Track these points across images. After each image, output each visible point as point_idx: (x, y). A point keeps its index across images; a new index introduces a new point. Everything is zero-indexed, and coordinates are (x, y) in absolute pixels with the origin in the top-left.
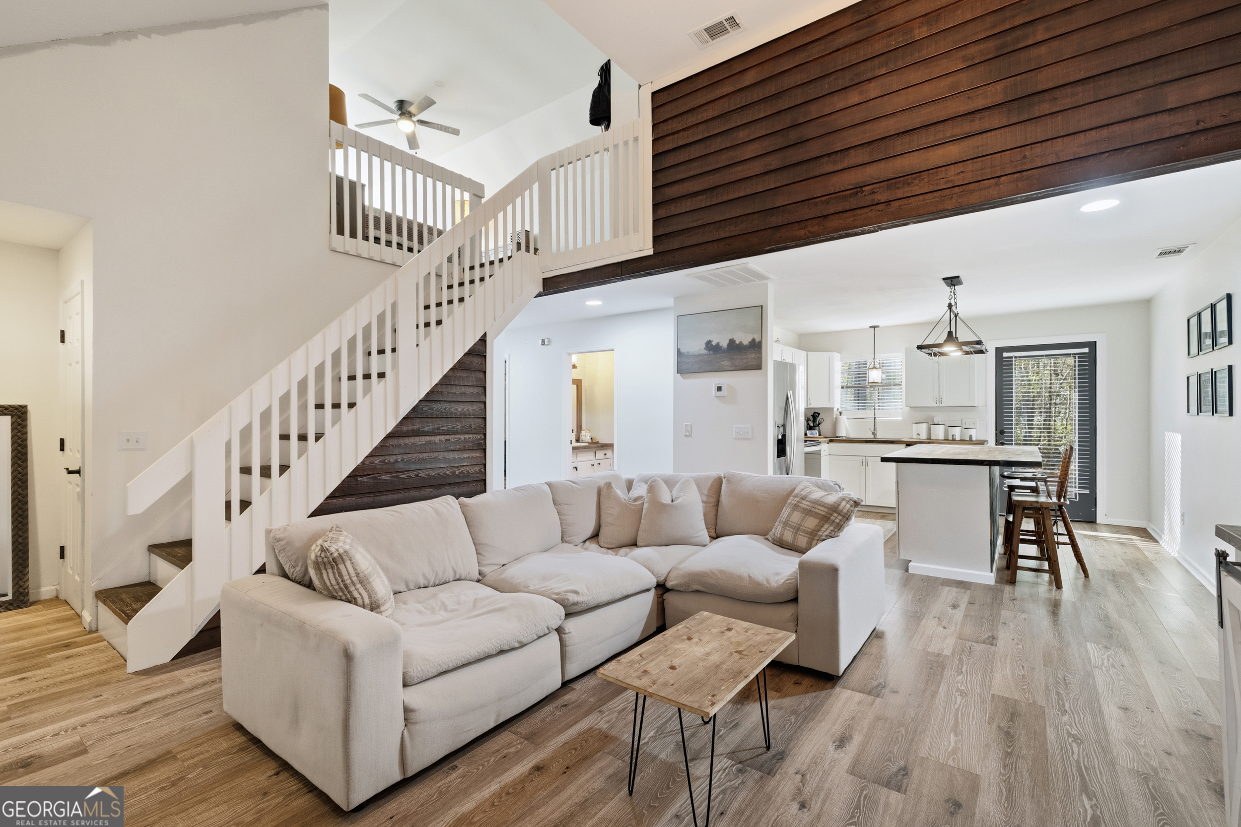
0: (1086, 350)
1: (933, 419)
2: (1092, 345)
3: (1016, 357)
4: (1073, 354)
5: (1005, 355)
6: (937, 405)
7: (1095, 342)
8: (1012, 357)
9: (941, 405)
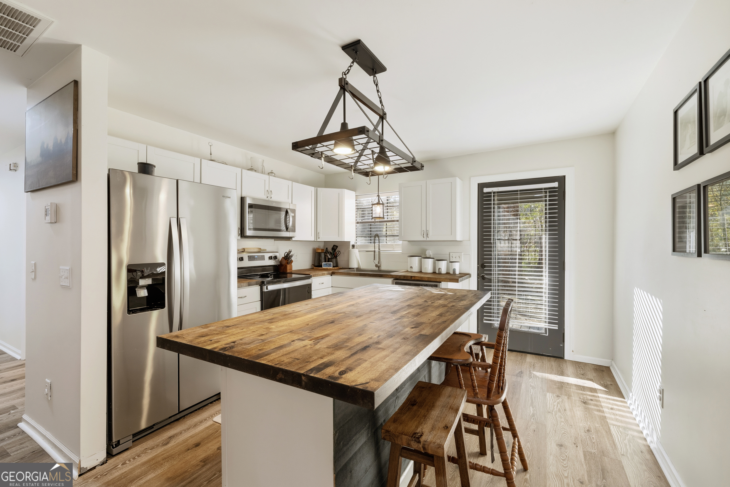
0: (556, 184)
1: (424, 251)
2: (561, 180)
3: (494, 193)
4: (545, 189)
5: (486, 190)
6: (425, 239)
7: (565, 176)
8: (490, 193)
9: (428, 239)
